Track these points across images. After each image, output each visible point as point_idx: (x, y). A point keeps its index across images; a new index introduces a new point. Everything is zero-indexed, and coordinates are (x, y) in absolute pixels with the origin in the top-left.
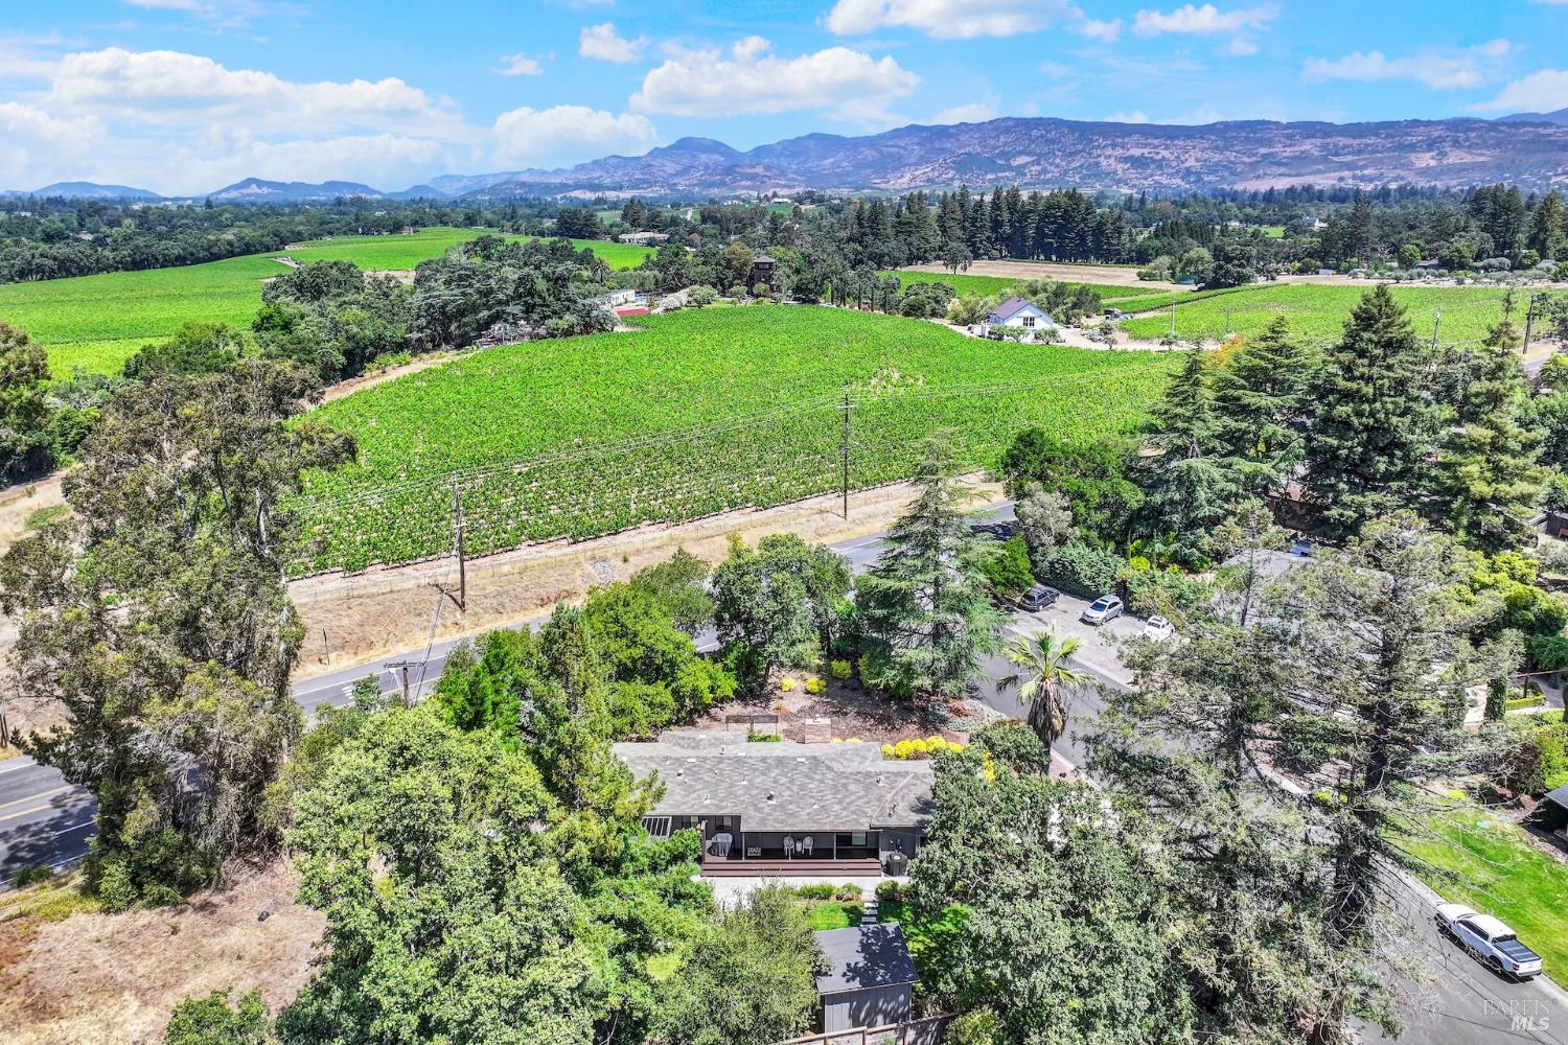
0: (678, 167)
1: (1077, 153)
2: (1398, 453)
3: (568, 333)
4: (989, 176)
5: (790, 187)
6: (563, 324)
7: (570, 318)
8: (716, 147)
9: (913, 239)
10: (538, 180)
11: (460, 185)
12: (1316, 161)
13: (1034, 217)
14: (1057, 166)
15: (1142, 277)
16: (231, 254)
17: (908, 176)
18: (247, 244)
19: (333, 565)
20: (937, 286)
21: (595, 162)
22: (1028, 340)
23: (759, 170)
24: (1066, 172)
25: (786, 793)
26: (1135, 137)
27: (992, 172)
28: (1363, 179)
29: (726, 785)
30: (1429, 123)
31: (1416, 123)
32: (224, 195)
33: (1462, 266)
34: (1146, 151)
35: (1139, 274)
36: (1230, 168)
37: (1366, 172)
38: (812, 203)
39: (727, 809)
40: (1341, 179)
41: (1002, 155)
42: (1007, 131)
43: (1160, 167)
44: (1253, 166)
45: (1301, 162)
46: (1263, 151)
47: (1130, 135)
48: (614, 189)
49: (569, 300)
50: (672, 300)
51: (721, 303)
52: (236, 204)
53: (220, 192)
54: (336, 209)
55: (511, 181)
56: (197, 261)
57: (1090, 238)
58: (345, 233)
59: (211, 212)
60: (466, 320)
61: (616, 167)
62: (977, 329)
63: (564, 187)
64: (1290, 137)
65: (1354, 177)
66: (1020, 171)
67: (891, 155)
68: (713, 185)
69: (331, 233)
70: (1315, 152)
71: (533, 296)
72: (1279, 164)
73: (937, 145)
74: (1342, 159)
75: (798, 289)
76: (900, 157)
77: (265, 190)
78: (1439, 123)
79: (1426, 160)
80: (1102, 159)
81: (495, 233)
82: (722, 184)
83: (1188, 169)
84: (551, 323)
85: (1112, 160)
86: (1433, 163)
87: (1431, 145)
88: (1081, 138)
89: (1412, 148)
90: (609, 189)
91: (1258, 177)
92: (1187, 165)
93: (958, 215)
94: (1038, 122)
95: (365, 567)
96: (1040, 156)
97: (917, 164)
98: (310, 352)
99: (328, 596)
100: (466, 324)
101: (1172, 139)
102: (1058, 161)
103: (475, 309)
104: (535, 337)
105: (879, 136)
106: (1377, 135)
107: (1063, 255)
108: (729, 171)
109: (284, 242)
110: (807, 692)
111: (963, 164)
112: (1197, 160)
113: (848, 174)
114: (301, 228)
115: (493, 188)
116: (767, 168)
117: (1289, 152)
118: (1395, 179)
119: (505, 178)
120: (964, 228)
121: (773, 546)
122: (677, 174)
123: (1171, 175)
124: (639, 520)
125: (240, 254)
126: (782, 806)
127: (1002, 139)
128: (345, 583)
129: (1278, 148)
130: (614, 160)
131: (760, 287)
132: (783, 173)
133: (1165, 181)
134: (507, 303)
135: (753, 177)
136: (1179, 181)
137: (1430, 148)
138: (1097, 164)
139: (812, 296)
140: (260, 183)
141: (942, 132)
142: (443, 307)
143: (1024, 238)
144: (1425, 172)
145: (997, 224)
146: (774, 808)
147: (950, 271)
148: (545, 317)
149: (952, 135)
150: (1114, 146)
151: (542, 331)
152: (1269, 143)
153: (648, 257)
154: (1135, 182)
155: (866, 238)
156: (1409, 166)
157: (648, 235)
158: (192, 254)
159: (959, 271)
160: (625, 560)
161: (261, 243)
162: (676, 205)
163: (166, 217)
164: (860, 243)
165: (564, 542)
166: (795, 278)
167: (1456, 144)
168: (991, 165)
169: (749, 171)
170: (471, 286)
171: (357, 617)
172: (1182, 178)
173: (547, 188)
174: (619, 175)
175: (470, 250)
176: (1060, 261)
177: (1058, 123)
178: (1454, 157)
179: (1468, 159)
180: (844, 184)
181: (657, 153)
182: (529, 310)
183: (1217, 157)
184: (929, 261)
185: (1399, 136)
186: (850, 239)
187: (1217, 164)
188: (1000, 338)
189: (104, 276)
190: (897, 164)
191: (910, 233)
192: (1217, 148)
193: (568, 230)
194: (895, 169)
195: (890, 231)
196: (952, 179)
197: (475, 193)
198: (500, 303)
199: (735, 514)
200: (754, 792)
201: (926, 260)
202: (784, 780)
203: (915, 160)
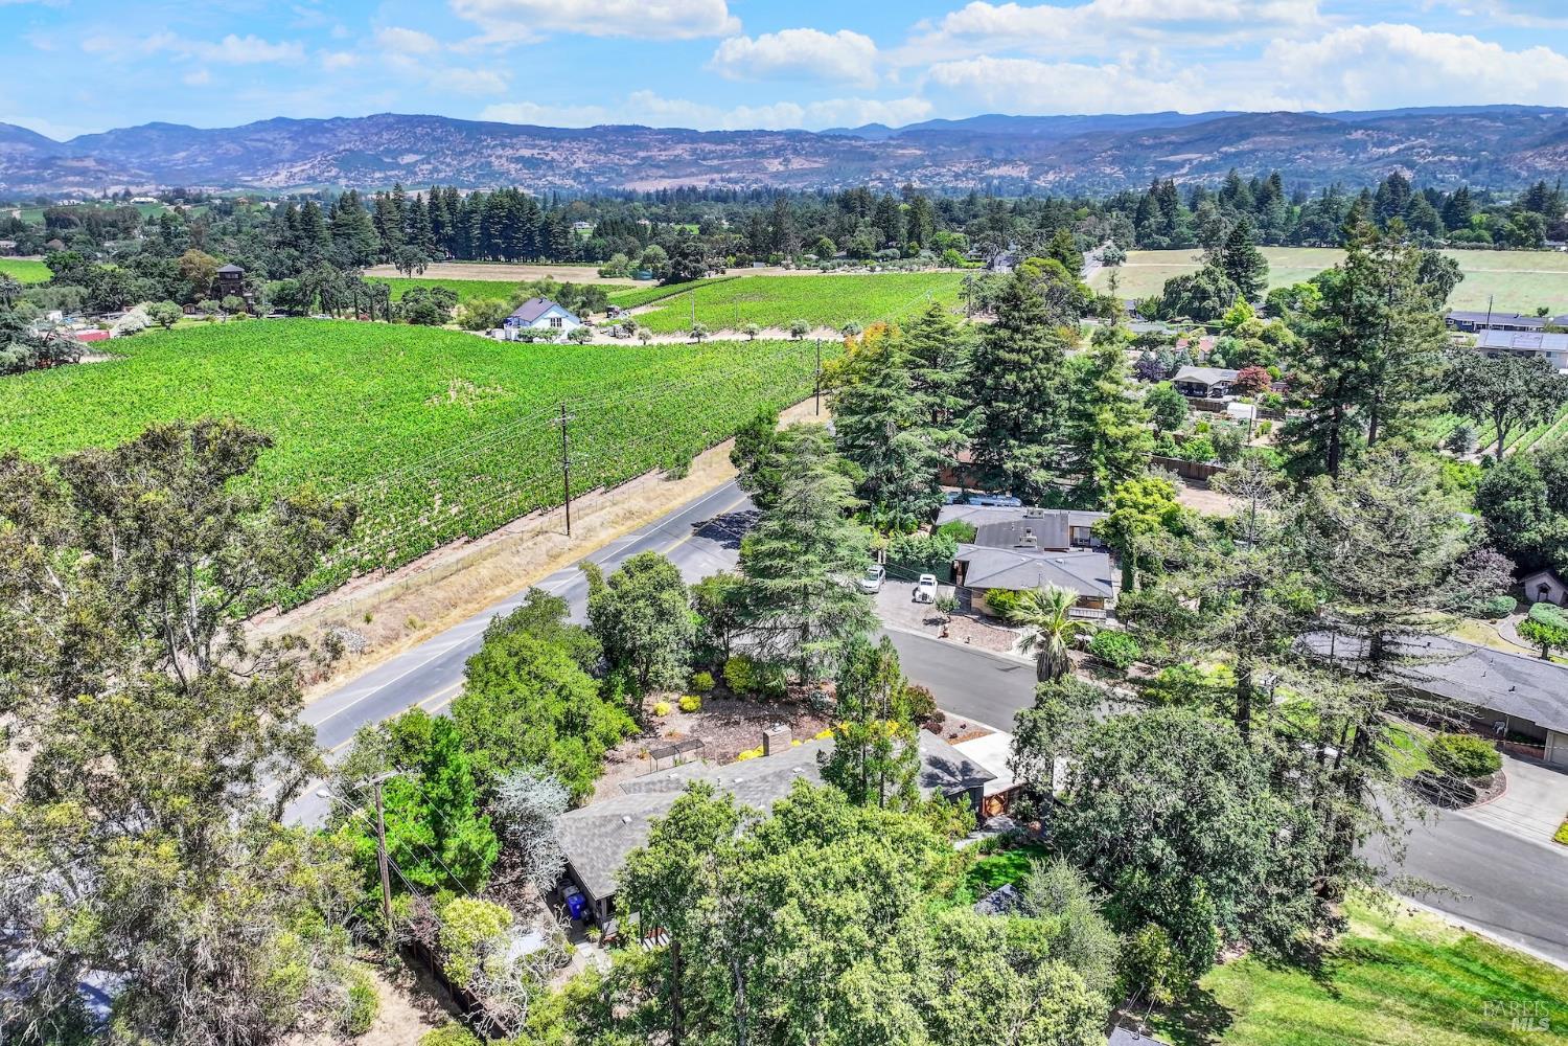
1: (466, 152)
2: (1050, 410)
3: (19, 368)
4: (377, 175)
6: (10, 357)
8: (26, 135)
12: (689, 164)
13: (477, 218)
14: (449, 165)
15: (602, 275)
17: (283, 174)
22: (561, 340)
24: (459, 172)
26: (523, 138)
27: (380, 170)
28: (729, 181)
30: (771, 133)
31: (762, 133)
33: (867, 256)
34: (536, 152)
35: (600, 272)
36: (616, 169)
37: (732, 175)
40: (712, 181)
41: (387, 152)
42: (389, 127)
43: (551, 167)
44: (637, 168)
45: (674, 166)
46: (642, 154)
47: (517, 136)
50: (125, 320)
57: (538, 239)
64: (663, 142)
65: (722, 180)
66: (410, 169)
67: (259, 151)
68: (24, 181)
70: (687, 156)
72: (659, 167)
73: (311, 139)
74: (709, 163)
76: (270, 153)
78: (779, 133)
79: (775, 165)
80: (493, 159)
82: (39, 179)
83: (577, 170)
85: (504, 160)
86: (781, 168)
87: (778, 152)
88: (469, 137)
89: (763, 154)
91: (642, 179)
92: (576, 166)
94: (420, 120)
96: (429, 154)
97: (292, 161)
101: (559, 141)
102: (448, 160)
105: (241, 129)
106: (734, 142)
107: (511, 255)
108: (45, 163)
110: (684, 711)
111: (348, 162)
112: (585, 162)
113: (208, 170)
116: (100, 161)
117: (664, 156)
118: (756, 181)
123: (563, 176)
124: (349, 574)
127: (386, 136)
129: (655, 152)
131: (232, 300)
132: (123, 169)
133: (558, 181)
135: (83, 173)
136: (571, 182)
137: (777, 155)
138: (489, 164)
139: (299, 308)
143: (469, 239)
144: (776, 175)
145: (438, 225)
147: (410, 275)
149: (327, 130)
150: (504, 146)
152: (646, 147)
154: (529, 182)
156: (763, 170)
159: (414, 274)
160: (368, 620)
164: (295, 247)
167: (796, 152)
168: (377, 163)
172: (574, 179)
176: (509, 261)
177: (443, 122)
178: (797, 164)
179: (807, 165)
180: (206, 181)
183: (602, 159)
184: (371, 265)
185: (751, 143)
187: (603, 166)
188: (530, 340)
190: (267, 160)
192: (600, 150)
194: (267, 166)
196: (336, 177)
199: (447, 550)
201: (367, 264)
203: (285, 155)
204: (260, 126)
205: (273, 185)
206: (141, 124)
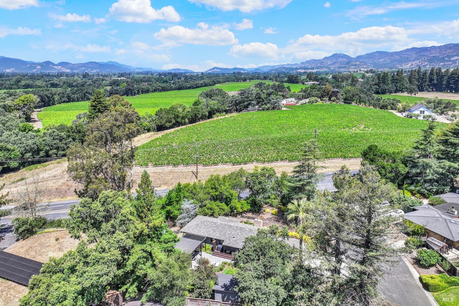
0: (332, 62)
3: (268, 109)
4: (441, 64)
5: (367, 68)
6: (266, 107)
7: (269, 105)
8: (345, 56)
9: (398, 85)
10: (290, 67)
11: (268, 68)
16: (202, 86)
17: (410, 64)
18: (206, 84)
19: (171, 164)
20: (393, 100)
21: (307, 61)
22: (421, 118)
23: (358, 63)
25: (239, 237)
27: (442, 62)
29: (224, 232)
32: (209, 71)
38: (371, 73)
39: (221, 238)
41: (448, 56)
42: (451, 48)
48: (311, 69)
49: (269, 100)
50: (303, 101)
51: (320, 102)
52: (209, 74)
53: (208, 71)
54: (233, 75)
55: (283, 67)
56: (194, 88)
58: (232, 81)
59: (202, 76)
60: (241, 105)
61: (313, 63)
62: (404, 114)
63: (297, 69)
66: (454, 62)
67: (405, 57)
68: (342, 67)
69: (228, 81)
71: (260, 99)
73: (422, 54)
75: (345, 99)
76: (408, 58)
77: (218, 70)
81: (263, 81)
82: (345, 67)
84: (263, 106)
90: (310, 69)
93: (417, 77)
95: (178, 165)
97: (414, 60)
98: (199, 111)
99: (166, 171)
100: (241, 106)
103: (244, 102)
104: (259, 110)
105: (401, 52)
108: (348, 63)
109: (215, 84)
110: (272, 214)
111: (431, 61)
113: (389, 64)
114: (221, 80)
115: (276, 69)
116: (360, 62)
119: (280, 66)
120: (419, 82)
121: (263, 170)
122: (331, 64)
124: (253, 161)
125: (204, 87)
126: (236, 240)
127: (448, 51)
128: (173, 169)
130: (313, 61)
131: (333, 98)
132: (366, 64)
134: (252, 100)
135: (355, 65)
139: (349, 102)
140: (217, 68)
141: (425, 49)
142: (236, 101)
145: (431, 80)
146: (234, 240)
147: (409, 95)
148: (262, 105)
149: (428, 50)
151: (261, 109)
153: (302, 89)
155: (380, 84)
157: (313, 82)
158: (192, 86)
159: (413, 95)
161: (209, 84)
162: (327, 74)
163: (192, 77)
165: (231, 165)
166: (345, 96)
168: (442, 60)
169: (354, 63)
170: (244, 95)
171: (171, 177)
173: (292, 69)
174: (313, 65)
175: (256, 86)
180: (386, 67)
181: (326, 58)
182: (258, 103)
186: (375, 84)
188: (411, 117)
189: (172, 91)
190: (407, 60)
191: (397, 83)
193: (290, 81)
194: (406, 62)
195: (389, 82)
196: (426, 65)
197: (271, 70)
198: (250, 100)
200: (230, 235)
201: (402, 92)
202: (240, 234)
203: (413, 59)
204: (407, 50)
205: (405, 68)
206: (374, 52)
